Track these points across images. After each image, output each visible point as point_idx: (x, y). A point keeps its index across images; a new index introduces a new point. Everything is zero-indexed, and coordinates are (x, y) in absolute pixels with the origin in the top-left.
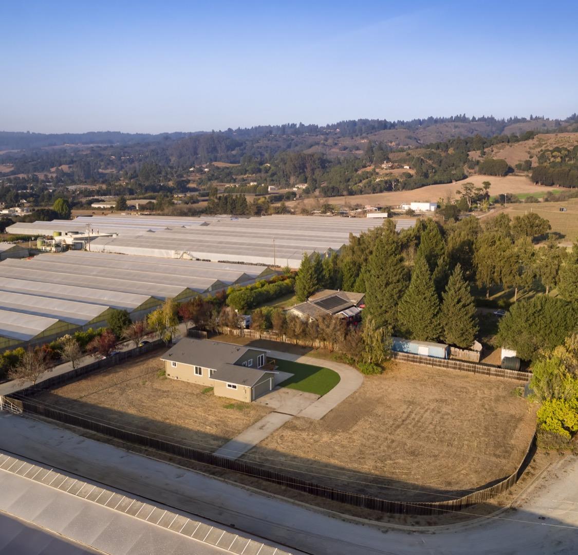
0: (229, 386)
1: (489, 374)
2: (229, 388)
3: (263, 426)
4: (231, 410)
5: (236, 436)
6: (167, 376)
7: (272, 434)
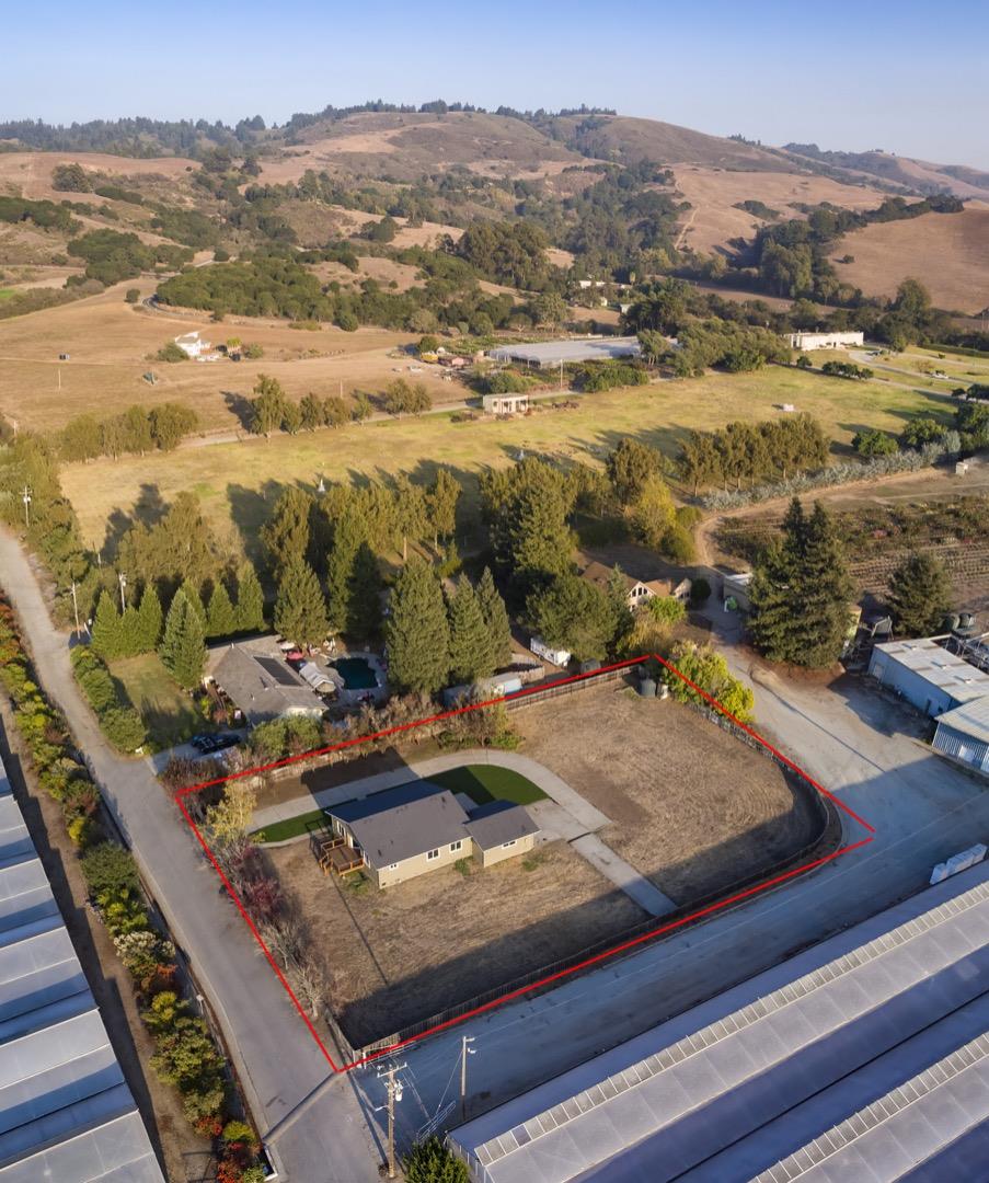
0: (506, 846)
1: (584, 688)
3: (602, 860)
4: (539, 869)
5: (614, 884)
6: (381, 887)
7: (626, 861)
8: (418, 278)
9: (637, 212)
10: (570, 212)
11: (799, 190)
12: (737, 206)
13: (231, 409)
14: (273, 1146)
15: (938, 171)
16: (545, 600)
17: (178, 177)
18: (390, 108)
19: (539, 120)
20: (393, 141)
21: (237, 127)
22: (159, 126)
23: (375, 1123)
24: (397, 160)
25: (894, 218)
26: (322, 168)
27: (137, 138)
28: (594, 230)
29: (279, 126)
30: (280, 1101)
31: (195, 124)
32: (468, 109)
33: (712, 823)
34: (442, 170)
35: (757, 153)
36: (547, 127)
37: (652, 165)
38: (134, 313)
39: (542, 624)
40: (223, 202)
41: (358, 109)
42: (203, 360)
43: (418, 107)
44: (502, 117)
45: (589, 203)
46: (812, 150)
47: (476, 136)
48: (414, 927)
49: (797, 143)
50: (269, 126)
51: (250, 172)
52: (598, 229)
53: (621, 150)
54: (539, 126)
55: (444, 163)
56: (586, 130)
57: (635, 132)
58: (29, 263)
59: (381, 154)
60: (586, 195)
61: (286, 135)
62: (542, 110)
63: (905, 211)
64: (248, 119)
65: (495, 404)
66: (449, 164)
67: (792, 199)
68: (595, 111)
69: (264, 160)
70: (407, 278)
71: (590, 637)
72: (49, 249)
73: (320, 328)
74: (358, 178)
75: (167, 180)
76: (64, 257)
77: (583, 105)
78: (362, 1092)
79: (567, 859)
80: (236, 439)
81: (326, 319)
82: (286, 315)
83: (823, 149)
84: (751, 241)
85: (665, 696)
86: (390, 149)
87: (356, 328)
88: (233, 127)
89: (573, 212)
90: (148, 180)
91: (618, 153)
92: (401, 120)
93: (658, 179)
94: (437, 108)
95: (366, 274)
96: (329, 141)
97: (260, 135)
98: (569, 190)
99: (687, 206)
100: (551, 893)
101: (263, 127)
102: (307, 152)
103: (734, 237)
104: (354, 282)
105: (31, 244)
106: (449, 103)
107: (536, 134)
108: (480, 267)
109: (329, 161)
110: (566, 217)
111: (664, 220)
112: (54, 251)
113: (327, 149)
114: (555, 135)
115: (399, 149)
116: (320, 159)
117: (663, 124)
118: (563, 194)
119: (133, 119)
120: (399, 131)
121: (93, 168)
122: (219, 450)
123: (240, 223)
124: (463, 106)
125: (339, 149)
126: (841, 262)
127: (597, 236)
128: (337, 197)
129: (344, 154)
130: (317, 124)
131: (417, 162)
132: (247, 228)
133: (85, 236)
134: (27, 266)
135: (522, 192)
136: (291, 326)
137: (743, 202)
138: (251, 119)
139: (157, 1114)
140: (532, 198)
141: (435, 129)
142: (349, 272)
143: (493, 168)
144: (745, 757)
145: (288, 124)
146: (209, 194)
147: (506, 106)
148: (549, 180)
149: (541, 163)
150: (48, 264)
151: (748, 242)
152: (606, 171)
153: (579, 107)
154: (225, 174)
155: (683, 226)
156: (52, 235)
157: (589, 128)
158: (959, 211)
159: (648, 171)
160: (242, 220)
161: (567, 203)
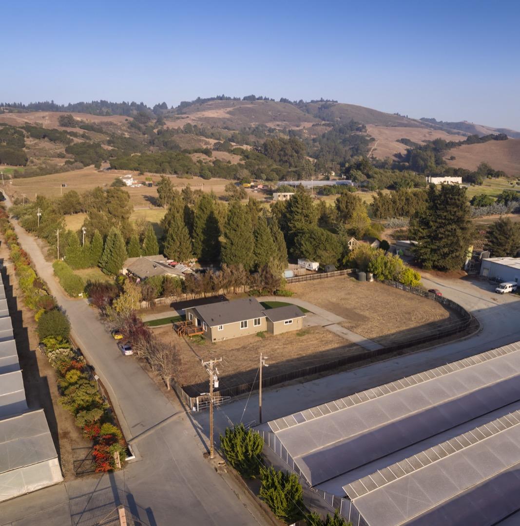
0: (286, 322)
1: (327, 277)
2: (287, 324)
3: (343, 333)
4: (306, 336)
5: (350, 341)
6: (213, 341)
7: (357, 333)
8: (241, 160)
9: (349, 143)
10: (316, 144)
11: (427, 135)
12: (398, 141)
13: (146, 200)
14: (134, 445)
15: (494, 131)
16: (304, 237)
17: (121, 124)
18: (229, 99)
19: (300, 104)
20: (229, 113)
21: (154, 108)
22: (112, 105)
23: (202, 434)
24: (232, 121)
25: (474, 143)
26: (195, 124)
27: (101, 109)
28: (327, 149)
29: (174, 107)
30: (142, 425)
31: (130, 104)
32: (265, 99)
33: (404, 321)
34: (253, 126)
35: (407, 120)
36: (304, 108)
37: (355, 123)
38: (98, 173)
39: (303, 249)
40: (146, 136)
41: (212, 99)
42: (133, 186)
43: (242, 98)
44: (283, 103)
45: (325, 139)
46: (433, 120)
47: (270, 111)
48: (232, 356)
49: (426, 118)
50: (169, 107)
51: (160, 124)
52: (330, 148)
53: (340, 118)
54: (300, 107)
55: (254, 123)
56: (323, 109)
57: (347, 110)
58: (46, 156)
59: (224, 118)
60: (324, 136)
61: (177, 111)
62: (302, 100)
63: (480, 140)
64: (159, 104)
65: (279, 196)
66: (257, 123)
67: (424, 139)
68: (327, 101)
69: (167, 120)
70: (236, 160)
71: (329, 256)
72: (56, 151)
73: (192, 178)
74: (212, 128)
75: (115, 125)
76: (64, 154)
77: (322, 98)
78: (195, 422)
79: (322, 332)
80: (148, 208)
81: (195, 175)
82: (176, 173)
83: (438, 120)
84: (404, 155)
85: (372, 280)
86: (228, 116)
87: (210, 178)
88: (152, 108)
89: (317, 144)
90: (106, 125)
91: (339, 119)
92: (233, 104)
93: (359, 129)
94: (251, 99)
95: (216, 158)
96: (199, 113)
97: (164, 111)
98: (315, 135)
99: (373, 140)
100: (313, 345)
101: (166, 108)
102: (188, 117)
103: (396, 153)
104: (210, 161)
105: (47, 148)
106: (257, 97)
107: (299, 111)
108: (272, 158)
109: (198, 121)
110: (314, 146)
111: (362, 145)
112: (58, 151)
113: (197, 116)
114: (308, 111)
115: (232, 116)
116: (194, 120)
117: (360, 107)
118: (312, 136)
119: (99, 101)
120: (232, 108)
121: (79, 119)
122: (139, 211)
123: (154, 144)
124: (263, 98)
125: (203, 115)
126: (449, 159)
127: (329, 152)
128: (202, 133)
129: (206, 118)
130: (193, 106)
131: (241, 122)
132: (157, 146)
133: (74, 145)
134: (45, 158)
135: (292, 134)
136: (178, 177)
137: (400, 139)
138: (161, 104)
139: (60, 431)
140: (297, 137)
141: (250, 108)
142: (207, 157)
143: (278, 125)
144: (419, 300)
145: (179, 106)
146: (139, 133)
147: (284, 98)
148: (305, 130)
149: (302, 123)
150: (56, 157)
151: (403, 156)
152: (333, 126)
153: (319, 99)
154: (147, 124)
155: (371, 148)
156: (57, 144)
157: (325, 108)
158: (505, 139)
159: (353, 126)
160: (155, 142)
161: (314, 140)
